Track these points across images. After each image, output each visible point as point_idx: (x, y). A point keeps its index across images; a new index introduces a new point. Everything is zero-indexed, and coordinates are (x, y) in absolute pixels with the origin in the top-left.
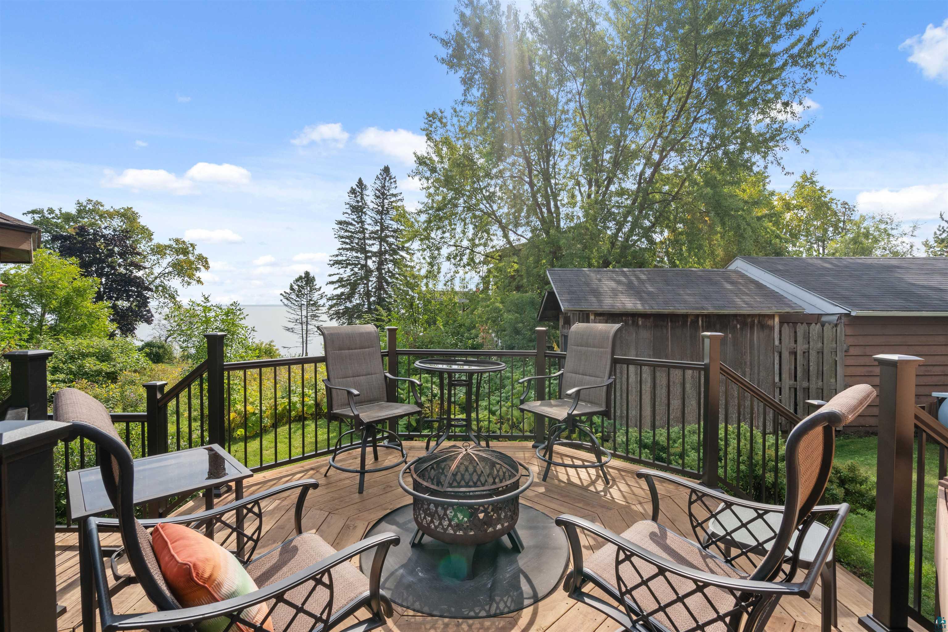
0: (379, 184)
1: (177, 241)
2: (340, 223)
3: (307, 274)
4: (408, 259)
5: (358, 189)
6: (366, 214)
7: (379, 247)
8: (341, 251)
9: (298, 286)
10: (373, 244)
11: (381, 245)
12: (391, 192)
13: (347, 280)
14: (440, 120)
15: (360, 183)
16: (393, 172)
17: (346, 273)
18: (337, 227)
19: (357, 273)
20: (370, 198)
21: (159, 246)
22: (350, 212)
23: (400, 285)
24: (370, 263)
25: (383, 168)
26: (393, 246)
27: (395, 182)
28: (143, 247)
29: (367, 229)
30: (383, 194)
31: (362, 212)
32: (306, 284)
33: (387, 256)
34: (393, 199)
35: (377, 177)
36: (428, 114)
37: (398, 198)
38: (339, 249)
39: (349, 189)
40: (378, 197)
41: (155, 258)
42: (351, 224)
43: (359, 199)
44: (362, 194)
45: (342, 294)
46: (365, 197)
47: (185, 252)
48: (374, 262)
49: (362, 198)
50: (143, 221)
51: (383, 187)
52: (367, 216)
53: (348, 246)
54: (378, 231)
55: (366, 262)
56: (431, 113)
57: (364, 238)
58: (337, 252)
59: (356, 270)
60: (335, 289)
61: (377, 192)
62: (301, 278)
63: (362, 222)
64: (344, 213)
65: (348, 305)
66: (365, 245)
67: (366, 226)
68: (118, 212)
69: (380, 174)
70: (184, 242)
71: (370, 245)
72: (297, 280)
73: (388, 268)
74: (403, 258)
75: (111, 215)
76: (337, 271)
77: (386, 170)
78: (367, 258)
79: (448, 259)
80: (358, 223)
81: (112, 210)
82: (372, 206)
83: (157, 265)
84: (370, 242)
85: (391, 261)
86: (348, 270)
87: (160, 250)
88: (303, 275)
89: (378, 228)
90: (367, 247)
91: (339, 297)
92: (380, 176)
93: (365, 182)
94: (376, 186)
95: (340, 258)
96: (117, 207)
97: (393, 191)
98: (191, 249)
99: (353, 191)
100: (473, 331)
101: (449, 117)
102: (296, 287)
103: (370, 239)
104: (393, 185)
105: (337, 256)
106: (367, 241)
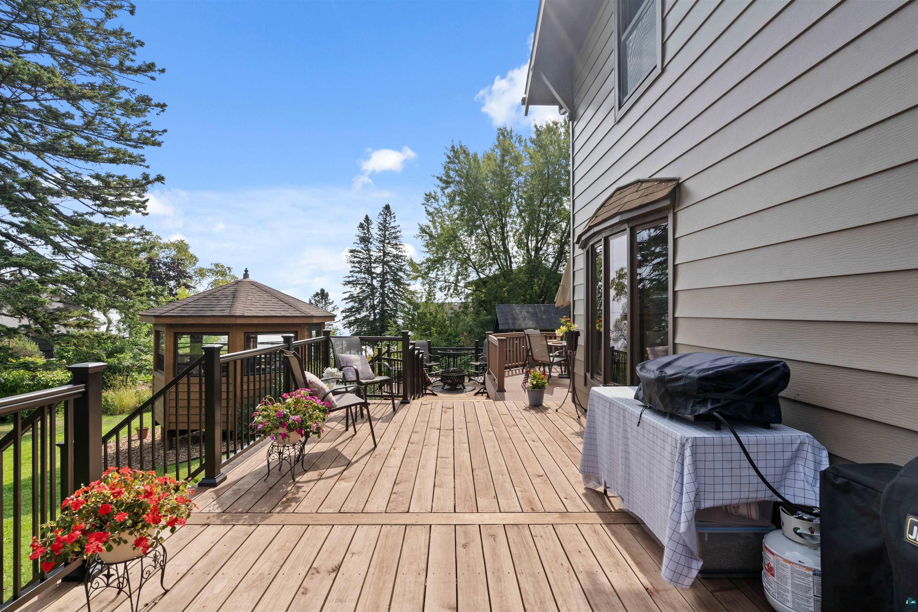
0: (381, 220)
1: (217, 265)
2: (352, 251)
3: (322, 290)
4: (405, 279)
5: (365, 224)
6: (371, 243)
7: (382, 269)
8: (352, 274)
9: (315, 300)
10: (377, 267)
11: (383, 268)
12: (391, 225)
13: (357, 297)
14: (434, 198)
15: (367, 219)
16: (392, 209)
17: (356, 291)
18: (350, 254)
19: (364, 291)
20: (375, 231)
21: (201, 270)
22: (359, 242)
23: (399, 299)
24: (375, 283)
25: (384, 206)
26: (393, 268)
27: (394, 217)
28: (190, 270)
29: (372, 255)
30: (385, 226)
31: (369, 242)
32: (322, 299)
33: (389, 277)
34: (393, 231)
35: (380, 214)
36: (426, 195)
37: (397, 230)
38: (351, 272)
39: (358, 225)
40: (381, 230)
41: (197, 279)
42: (360, 252)
43: (366, 231)
44: (368, 228)
45: (353, 307)
46: (371, 230)
47: (223, 274)
48: (378, 281)
49: (368, 231)
50: (191, 251)
51: (385, 221)
52: (372, 245)
53: (357, 269)
54: (380, 256)
55: (372, 282)
56: (428, 193)
57: (370, 262)
58: (350, 274)
59: (364, 288)
60: (347, 303)
61: (380, 226)
62: (317, 294)
63: (369, 250)
64: (354, 243)
65: (358, 316)
66: (371, 268)
67: (372, 253)
68: (174, 244)
69: (383, 211)
70: (222, 266)
71: (374, 268)
72: (315, 296)
73: (389, 286)
74: (401, 277)
75: (167, 246)
76: (349, 289)
77: (387, 207)
78: (373, 278)
79: (441, 289)
80: (365, 251)
81: (169, 243)
82: (376, 236)
83: (199, 284)
84: (374, 265)
85: (391, 280)
86: (358, 289)
87: (202, 273)
88: (319, 292)
89: (382, 254)
90: (373, 269)
91: (350, 310)
92: (382, 213)
93: (370, 218)
94: (379, 220)
95: (351, 279)
96: (173, 240)
97: (393, 224)
98: (228, 271)
99: (361, 226)
100: (457, 339)
101: (440, 196)
102: (313, 301)
103: (374, 263)
104: (393, 220)
105: (349, 277)
106: (373, 265)
